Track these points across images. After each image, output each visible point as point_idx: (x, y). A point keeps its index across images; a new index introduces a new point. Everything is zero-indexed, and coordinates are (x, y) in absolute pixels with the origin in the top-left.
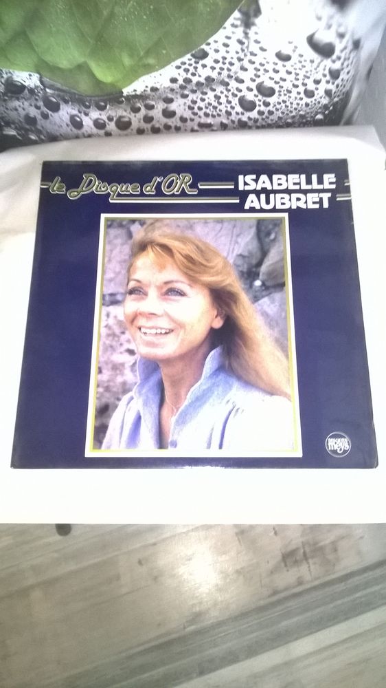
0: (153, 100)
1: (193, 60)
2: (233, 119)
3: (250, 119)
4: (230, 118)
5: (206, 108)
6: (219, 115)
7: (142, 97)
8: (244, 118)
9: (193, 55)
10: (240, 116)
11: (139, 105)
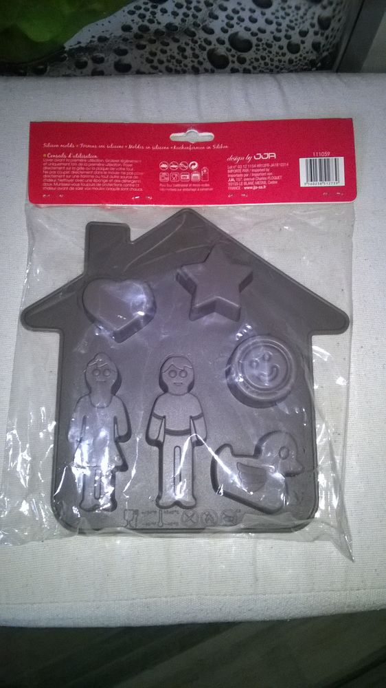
0: (101, 52)
1: (150, 4)
5: (169, 61)
6: (185, 71)
7: (88, 49)
11: (85, 59)
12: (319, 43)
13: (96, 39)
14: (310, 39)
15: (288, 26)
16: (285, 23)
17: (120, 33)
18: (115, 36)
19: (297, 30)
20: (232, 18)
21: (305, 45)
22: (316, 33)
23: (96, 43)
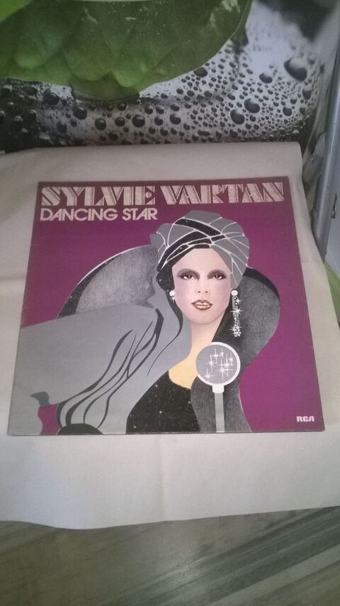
0: (163, 105)
1: (196, 76)
2: (226, 129)
3: (239, 131)
4: (224, 128)
5: (205, 118)
6: (215, 126)
7: (154, 101)
8: (235, 130)
9: (195, 72)
10: (232, 128)
11: (151, 107)
12: (304, 109)
13: (160, 95)
14: (298, 106)
15: (283, 96)
16: (281, 93)
17: (175, 94)
18: (172, 96)
19: (289, 99)
20: (247, 89)
21: (295, 110)
22: (302, 102)
23: (160, 98)
